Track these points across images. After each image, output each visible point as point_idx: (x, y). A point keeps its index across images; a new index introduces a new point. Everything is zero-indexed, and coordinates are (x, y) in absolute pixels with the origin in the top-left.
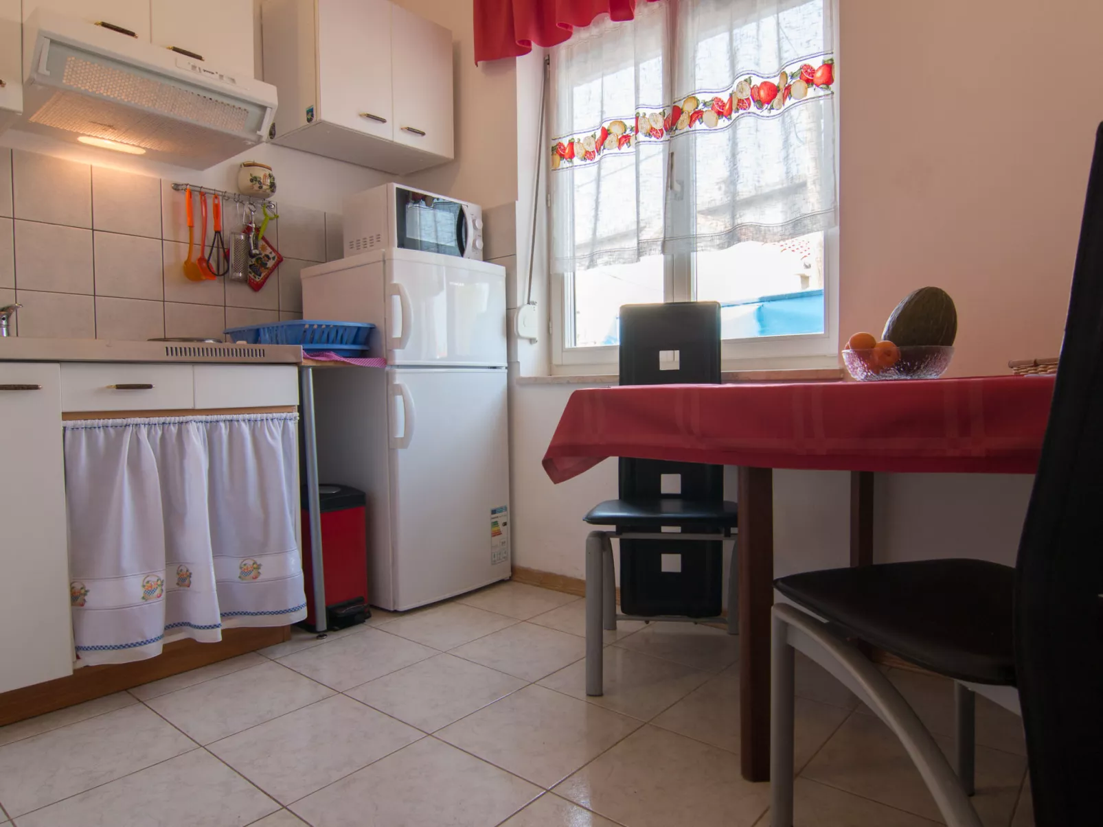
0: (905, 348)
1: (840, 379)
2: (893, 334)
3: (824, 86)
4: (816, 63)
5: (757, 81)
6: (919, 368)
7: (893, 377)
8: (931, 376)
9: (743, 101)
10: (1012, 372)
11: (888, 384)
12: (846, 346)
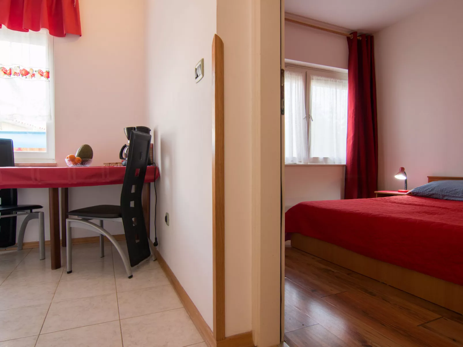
0: (83, 159)
1: (56, 166)
2: (79, 155)
3: (46, 78)
4: (44, 71)
5: (22, 68)
6: (84, 164)
7: (79, 166)
8: (88, 166)
9: (17, 73)
10: (104, 165)
11: (81, 168)
12: (67, 157)
